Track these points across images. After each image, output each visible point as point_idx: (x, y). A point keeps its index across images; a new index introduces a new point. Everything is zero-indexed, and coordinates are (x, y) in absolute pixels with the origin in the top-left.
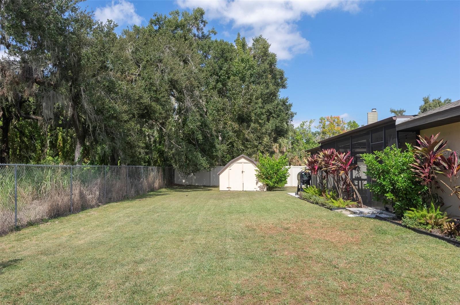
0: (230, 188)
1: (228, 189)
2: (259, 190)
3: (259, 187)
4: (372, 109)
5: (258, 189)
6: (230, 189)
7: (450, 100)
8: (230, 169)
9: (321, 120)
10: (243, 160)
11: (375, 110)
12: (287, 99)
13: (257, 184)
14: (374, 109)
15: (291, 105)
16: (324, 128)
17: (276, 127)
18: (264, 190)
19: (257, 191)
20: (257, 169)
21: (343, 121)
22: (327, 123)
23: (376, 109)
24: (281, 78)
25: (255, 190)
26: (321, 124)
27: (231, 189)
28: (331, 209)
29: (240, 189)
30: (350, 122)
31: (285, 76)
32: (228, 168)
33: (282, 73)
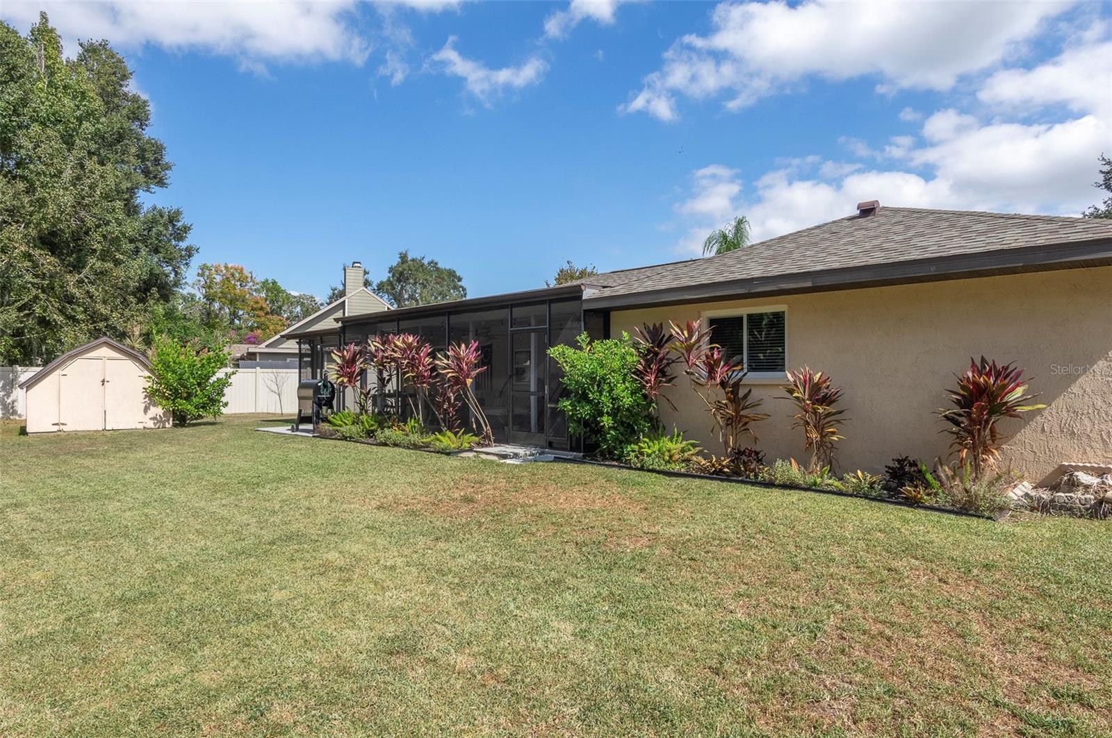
0: (63, 424)
1: (55, 428)
2: (153, 426)
3: (151, 419)
4: (354, 263)
5: (151, 424)
6: (62, 427)
7: (436, 263)
8: (64, 373)
9: (202, 269)
10: (105, 351)
11: (358, 265)
12: (178, 213)
13: (146, 410)
14: (357, 263)
15: (186, 229)
16: (210, 287)
17: (151, 274)
18: (167, 425)
19: (145, 428)
20: (148, 374)
21: (251, 277)
22: (218, 279)
23: (360, 263)
24: (157, 162)
25: (141, 426)
26: (202, 279)
27: (65, 428)
28: (448, 454)
29: (95, 425)
30: (267, 281)
31: (167, 159)
32: (58, 372)
33: (158, 149)
